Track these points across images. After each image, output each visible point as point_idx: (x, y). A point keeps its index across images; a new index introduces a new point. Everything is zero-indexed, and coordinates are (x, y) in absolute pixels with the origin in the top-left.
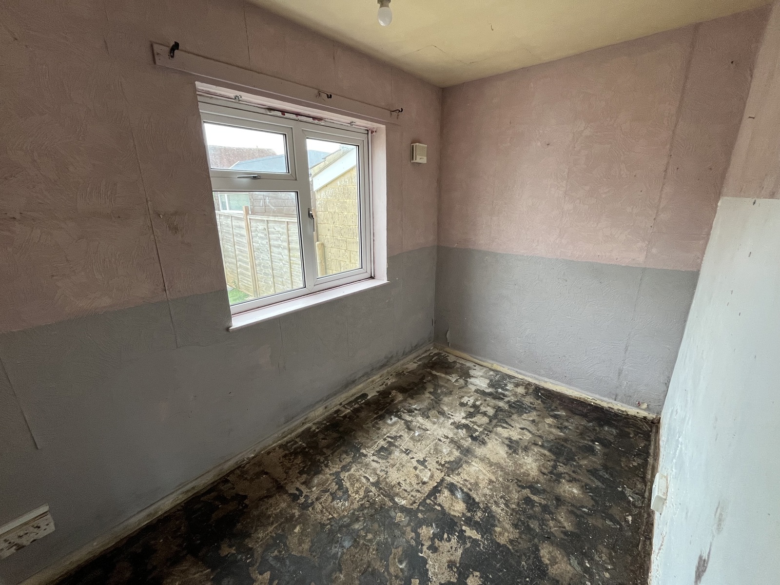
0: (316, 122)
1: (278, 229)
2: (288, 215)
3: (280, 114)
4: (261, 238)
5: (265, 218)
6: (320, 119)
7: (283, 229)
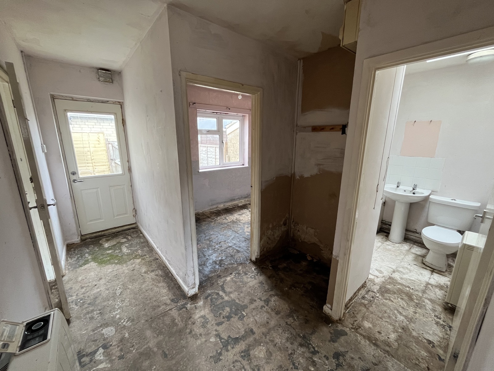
0: (226, 114)
1: (211, 150)
2: (216, 144)
3: (216, 113)
4: (204, 154)
5: (206, 146)
6: (228, 114)
7: (213, 150)
